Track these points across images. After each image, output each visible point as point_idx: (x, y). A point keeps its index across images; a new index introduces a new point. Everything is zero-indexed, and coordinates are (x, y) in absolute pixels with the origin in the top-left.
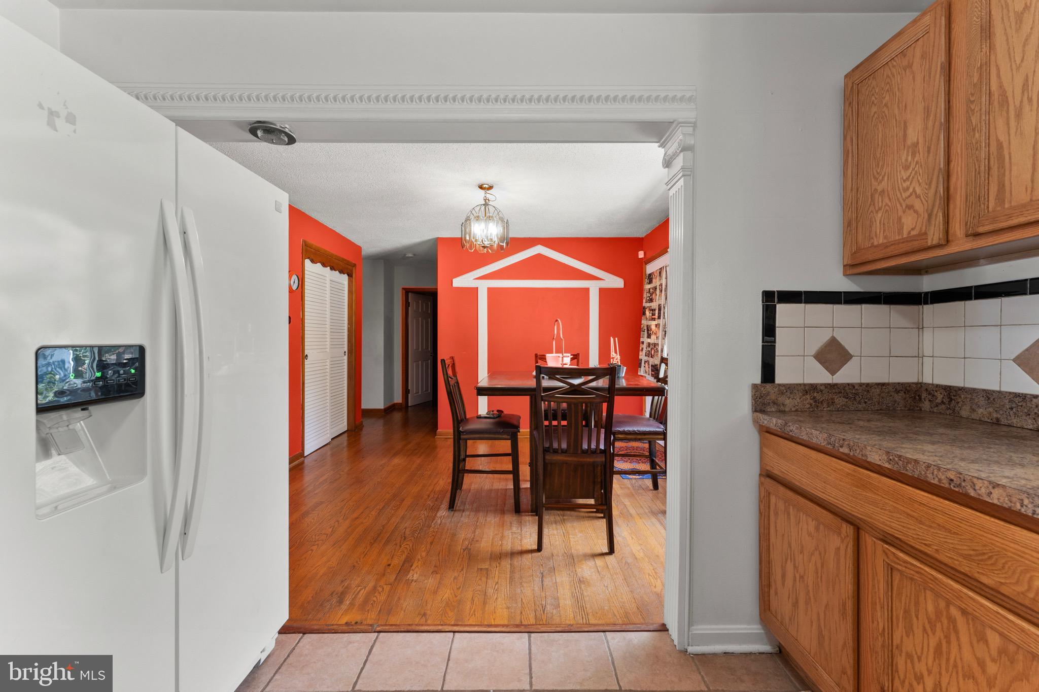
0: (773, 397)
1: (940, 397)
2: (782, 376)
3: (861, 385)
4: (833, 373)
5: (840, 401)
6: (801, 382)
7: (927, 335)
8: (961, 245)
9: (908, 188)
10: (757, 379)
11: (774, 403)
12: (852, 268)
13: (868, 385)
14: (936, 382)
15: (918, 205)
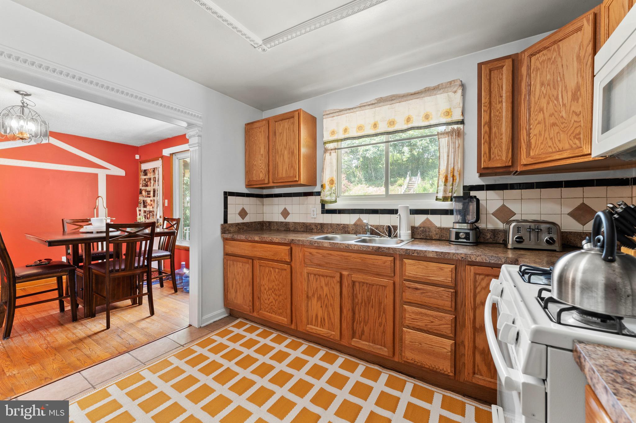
0: (227, 228)
1: (267, 224)
2: (229, 222)
3: (250, 222)
4: (243, 219)
5: (245, 228)
6: (235, 223)
7: (265, 207)
8: (271, 184)
9: (261, 166)
10: (222, 223)
11: (228, 230)
12: (248, 186)
13: (252, 222)
14: (267, 221)
15: (263, 171)
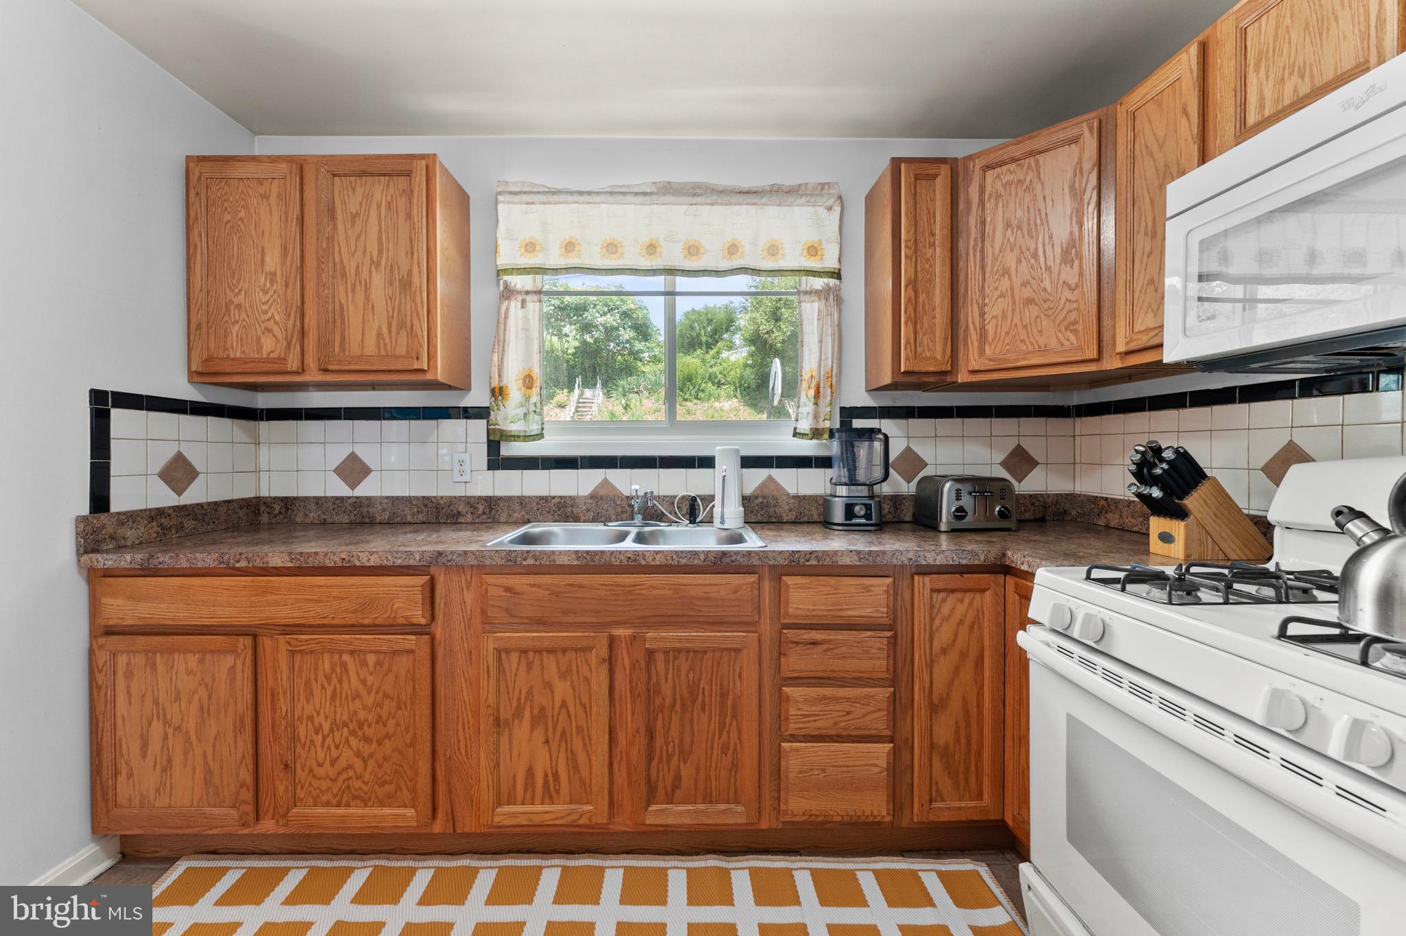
0: (110, 530)
1: (277, 508)
2: (122, 499)
3: (209, 504)
4: (179, 493)
5: (189, 524)
6: (143, 507)
7: (263, 451)
8: (313, 376)
9: (266, 312)
10: (85, 509)
11: (112, 538)
12: (197, 376)
13: (216, 503)
14: (273, 494)
15: (276, 330)
